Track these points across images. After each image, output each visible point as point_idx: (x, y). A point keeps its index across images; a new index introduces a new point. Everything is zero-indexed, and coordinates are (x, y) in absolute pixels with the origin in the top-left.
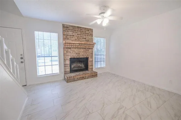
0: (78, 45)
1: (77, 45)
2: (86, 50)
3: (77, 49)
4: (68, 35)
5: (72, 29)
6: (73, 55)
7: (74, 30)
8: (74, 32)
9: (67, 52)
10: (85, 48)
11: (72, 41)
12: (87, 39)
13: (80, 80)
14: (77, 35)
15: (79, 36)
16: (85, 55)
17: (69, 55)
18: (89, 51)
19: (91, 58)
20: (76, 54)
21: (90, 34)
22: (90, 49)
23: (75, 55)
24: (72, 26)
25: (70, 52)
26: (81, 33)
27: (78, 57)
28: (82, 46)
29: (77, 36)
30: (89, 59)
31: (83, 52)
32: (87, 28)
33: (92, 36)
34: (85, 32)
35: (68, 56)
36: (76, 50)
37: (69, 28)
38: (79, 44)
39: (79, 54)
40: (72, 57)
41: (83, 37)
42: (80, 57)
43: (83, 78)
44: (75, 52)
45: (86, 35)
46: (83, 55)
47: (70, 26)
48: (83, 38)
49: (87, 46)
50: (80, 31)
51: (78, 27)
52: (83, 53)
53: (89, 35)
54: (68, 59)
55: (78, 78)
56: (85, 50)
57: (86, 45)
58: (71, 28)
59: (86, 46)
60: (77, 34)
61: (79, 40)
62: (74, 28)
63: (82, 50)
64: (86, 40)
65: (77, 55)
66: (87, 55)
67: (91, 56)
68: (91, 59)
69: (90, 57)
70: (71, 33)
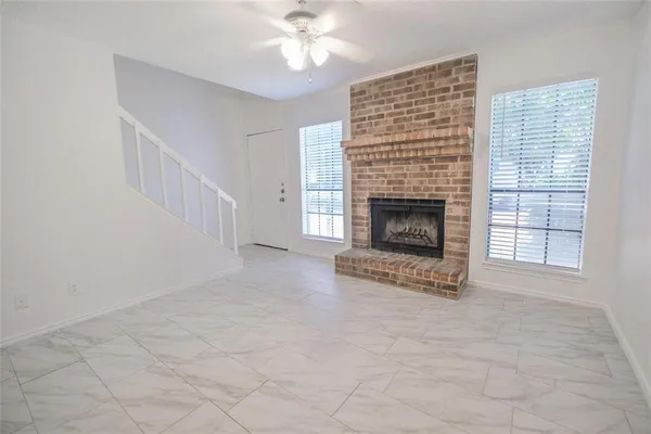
0: (388, 148)
1: (382, 149)
2: (431, 168)
3: (392, 166)
4: (364, 119)
5: (377, 91)
6: (379, 189)
7: (383, 94)
8: (382, 102)
9: (359, 177)
10: (428, 159)
11: (376, 136)
12: (437, 117)
13: (373, 279)
14: (393, 110)
15: (403, 113)
16: (427, 189)
17: (364, 189)
18: (450, 171)
19: (457, 203)
20: (389, 182)
21: (456, 88)
22: (453, 159)
23: (385, 186)
24: (377, 82)
25: (369, 177)
26: (410, 97)
27: (396, 194)
28: (408, 151)
29: (391, 115)
30: (447, 207)
31: (416, 175)
32: (440, 66)
33: (471, 94)
34: (432, 85)
35: (361, 189)
36: (388, 169)
37: (367, 94)
38: (392, 144)
39: (401, 182)
40: (376, 193)
41: (419, 110)
42: (402, 195)
43: (384, 278)
44: (385, 176)
45: (432, 100)
46: (415, 189)
47: (370, 84)
48: (417, 118)
49: (430, 149)
50: (407, 90)
51: (398, 77)
52: (415, 182)
53: (452, 92)
54: (363, 201)
55: (366, 271)
56: (426, 165)
57: (418, 146)
58: (374, 90)
59: (423, 150)
60: (396, 107)
61: (402, 127)
62: (383, 87)
63: (413, 168)
64: (433, 122)
65: (391, 186)
66: (437, 189)
67: (456, 197)
68: (454, 207)
69: (450, 200)
70: (373, 107)
